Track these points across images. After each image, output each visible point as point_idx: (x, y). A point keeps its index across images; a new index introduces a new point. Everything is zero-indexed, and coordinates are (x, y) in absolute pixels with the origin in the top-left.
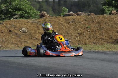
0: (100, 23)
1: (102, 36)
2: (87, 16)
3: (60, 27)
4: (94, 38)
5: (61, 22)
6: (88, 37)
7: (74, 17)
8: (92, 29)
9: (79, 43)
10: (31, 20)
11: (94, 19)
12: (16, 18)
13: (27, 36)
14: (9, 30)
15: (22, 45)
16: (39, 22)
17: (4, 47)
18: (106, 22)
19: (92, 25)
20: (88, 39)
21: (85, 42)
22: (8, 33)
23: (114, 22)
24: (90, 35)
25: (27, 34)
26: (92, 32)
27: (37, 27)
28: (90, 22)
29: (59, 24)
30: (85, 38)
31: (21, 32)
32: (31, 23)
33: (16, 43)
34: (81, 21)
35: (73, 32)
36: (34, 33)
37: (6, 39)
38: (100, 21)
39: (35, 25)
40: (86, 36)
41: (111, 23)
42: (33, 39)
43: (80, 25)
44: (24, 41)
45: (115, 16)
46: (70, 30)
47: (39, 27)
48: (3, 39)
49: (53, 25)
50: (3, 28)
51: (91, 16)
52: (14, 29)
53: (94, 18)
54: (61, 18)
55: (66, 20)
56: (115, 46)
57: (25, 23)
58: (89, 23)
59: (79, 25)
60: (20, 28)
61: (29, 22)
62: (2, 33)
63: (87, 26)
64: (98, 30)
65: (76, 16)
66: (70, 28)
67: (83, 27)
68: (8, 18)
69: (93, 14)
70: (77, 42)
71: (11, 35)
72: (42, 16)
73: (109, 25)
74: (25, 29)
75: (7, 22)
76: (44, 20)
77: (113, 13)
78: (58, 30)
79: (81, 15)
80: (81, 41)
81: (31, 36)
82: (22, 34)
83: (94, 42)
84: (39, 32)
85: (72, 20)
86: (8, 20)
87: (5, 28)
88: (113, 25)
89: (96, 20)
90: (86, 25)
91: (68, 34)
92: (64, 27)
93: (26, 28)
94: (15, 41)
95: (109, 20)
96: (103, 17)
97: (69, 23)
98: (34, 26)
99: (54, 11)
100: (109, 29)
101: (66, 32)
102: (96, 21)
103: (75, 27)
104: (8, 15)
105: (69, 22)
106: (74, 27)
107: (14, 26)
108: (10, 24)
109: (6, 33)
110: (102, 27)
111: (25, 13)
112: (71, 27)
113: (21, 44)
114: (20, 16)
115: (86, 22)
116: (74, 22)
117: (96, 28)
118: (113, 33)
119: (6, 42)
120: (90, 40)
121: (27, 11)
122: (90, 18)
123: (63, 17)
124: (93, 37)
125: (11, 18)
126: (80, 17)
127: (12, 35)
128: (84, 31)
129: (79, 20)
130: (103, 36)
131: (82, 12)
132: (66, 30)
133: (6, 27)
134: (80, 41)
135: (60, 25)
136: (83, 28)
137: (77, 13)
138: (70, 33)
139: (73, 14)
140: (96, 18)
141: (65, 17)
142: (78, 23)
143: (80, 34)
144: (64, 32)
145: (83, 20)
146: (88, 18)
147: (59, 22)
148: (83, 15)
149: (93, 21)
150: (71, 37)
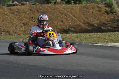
2: (32, 6)
3: (5, 17)
5: (6, 13)
7: (18, 7)
9: (24, 33)
11: (39, 9)
18: (51, 12)
19: (37, 14)
23: (59, 11)
28: (34, 12)
29: (4, 14)
34: (26, 10)
38: (45, 10)
40: (31, 26)
41: (56, 13)
45: (60, 5)
46: (15, 20)
51: (36, 6)
53: (39, 7)
54: (6, 8)
55: (11, 10)
59: (23, 15)
63: (32, 15)
65: (20, 6)
69: (38, 4)
70: (23, 32)
73: (54, 15)
77: (58, 3)
78: (3, 20)
79: (26, 5)
85: (17, 11)
88: (58, 14)
89: (41, 9)
90: (30, 15)
91: (12, 24)
92: (9, 18)
95: (54, 10)
96: (48, 7)
97: (13, 13)
100: (54, 19)
101: (11, 22)
102: (41, 11)
103: (20, 17)
105: (14, 13)
106: (18, 17)
112: (16, 17)
115: (31, 12)
118: (58, 22)
122: (35, 8)
123: (8, 8)
126: (24, 7)
128: (29, 21)
129: (23, 10)
131: (27, 2)
132: (11, 20)
134: (25, 31)
135: (4, 15)
136: (27, 18)
137: (21, 3)
138: (15, 24)
139: (18, 4)
140: (41, 8)
141: (9, 7)
142: (22, 13)
143: (25, 24)
144: (8, 22)
145: (28, 9)
146: (32, 8)
147: (4, 12)
148: (27, 5)
149: (38, 11)
150: (15, 27)
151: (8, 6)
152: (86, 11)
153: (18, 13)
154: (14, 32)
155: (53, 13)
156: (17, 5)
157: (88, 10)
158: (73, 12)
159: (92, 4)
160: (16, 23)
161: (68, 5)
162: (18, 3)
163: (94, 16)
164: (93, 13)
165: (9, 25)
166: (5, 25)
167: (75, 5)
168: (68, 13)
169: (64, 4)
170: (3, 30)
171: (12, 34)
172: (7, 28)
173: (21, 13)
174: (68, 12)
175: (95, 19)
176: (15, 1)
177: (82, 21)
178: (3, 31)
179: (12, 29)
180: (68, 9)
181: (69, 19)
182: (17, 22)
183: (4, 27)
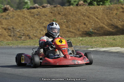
0: (67, 15)
1: (69, 29)
2: (53, 8)
3: (25, 21)
5: (26, 16)
7: (39, 10)
8: (59, 22)
11: (60, 11)
16: (2, 16)
18: (73, 14)
19: (58, 17)
23: (81, 13)
28: (56, 14)
29: (24, 18)
34: (47, 13)
35: (38, 25)
38: (66, 13)
41: (78, 15)
45: (82, 7)
46: (35, 23)
47: (2, 22)
49: (17, 18)
51: (58, 8)
54: (26, 11)
55: (31, 13)
58: (55, 16)
59: (44, 18)
63: (53, 18)
64: (64, 22)
65: (41, 8)
69: (59, 6)
72: (5, 10)
76: (7, 14)
77: (80, 4)
78: (23, 24)
79: (47, 7)
84: (2, 27)
85: (37, 13)
88: (80, 17)
89: (62, 12)
90: (51, 17)
91: (33, 28)
95: (76, 12)
96: (69, 9)
97: (33, 16)
100: (76, 21)
102: (62, 13)
103: (40, 20)
106: (39, 20)
110: (68, 19)
112: (36, 20)
115: (52, 14)
117: (62, 20)
126: (45, 10)
129: (44, 12)
131: (48, 4)
132: (31, 24)
135: (24, 19)
136: (48, 21)
137: (42, 5)
138: (35, 27)
140: (62, 10)
141: (30, 10)
142: (43, 16)
144: (28, 26)
146: (53, 10)
147: (24, 15)
148: (48, 7)
149: (59, 14)
150: (36, 31)
151: (28, 9)
152: (109, 13)
153: (38, 16)
154: (34, 36)
155: (75, 16)
157: (112, 11)
158: (95, 13)
159: (116, 5)
160: (36, 26)
161: (90, 7)
162: (39, 5)
163: (118, 18)
164: (117, 15)
165: (29, 29)
166: (25, 29)
167: (98, 7)
168: (91, 15)
169: (87, 6)
170: (22, 34)
171: (32, 38)
172: (27, 32)
173: (42, 16)
174: (91, 13)
175: (119, 20)
177: (105, 23)
178: (23, 36)
179: (32, 33)
180: (90, 10)
181: (91, 21)
183: (24, 30)
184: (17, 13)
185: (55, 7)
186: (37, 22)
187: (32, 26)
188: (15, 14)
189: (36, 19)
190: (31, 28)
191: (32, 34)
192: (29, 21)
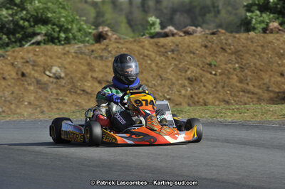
0: (241, 53)
1: (245, 86)
2: (209, 37)
3: (144, 63)
4: (226, 89)
5: (146, 52)
6: (211, 88)
7: (177, 39)
8: (222, 69)
9: (191, 103)
10: (72, 48)
11: (226, 44)
12: (38, 43)
13: (63, 86)
14: (20, 73)
15: (52, 109)
16: (93, 51)
17: (9, 113)
18: (255, 51)
19: (220, 57)
20: (210, 93)
21: (203, 99)
22: (18, 79)
23: (275, 49)
24: (217, 82)
25: (64, 81)
26: (221, 74)
27: (89, 64)
28: (215, 51)
29: (142, 57)
30: (205, 90)
31: (50, 77)
32: (74, 54)
33: (37, 103)
34: (195, 48)
35: (175, 75)
36: (80, 79)
37: (13, 93)
38: (241, 48)
39: (82, 59)
40: (207, 85)
41: (267, 54)
42: (79, 94)
43: (191, 57)
44: (57, 99)
45: (276, 36)
46: (169, 71)
47: (93, 64)
48: (6, 93)
50: (5, 68)
51: (220, 37)
52: (33, 69)
53: (227, 40)
54: (146, 42)
55: (159, 47)
56: (273, 107)
57: (59, 55)
58: (213, 54)
59: (188, 59)
60: (46, 66)
61: (68, 52)
62: (4, 78)
63: (209, 60)
64: (235, 69)
65: (181, 36)
66: (167, 66)
67: (200, 63)
68: (18, 44)
69: (223, 31)
70: (186, 100)
71: (26, 83)
72: (100, 38)
73: (261, 58)
74: (59, 70)
75: (15, 54)
76: (103, 47)
77: (272, 30)
79: (195, 34)
80: (194, 96)
81: (74, 87)
82: (52, 82)
83: (226, 99)
84: (92, 77)
85: (172, 48)
86: (17, 49)
87: (9, 68)
88: (271, 58)
89: (230, 45)
90: (205, 58)
91: (162, 80)
93: (62, 67)
94: (35, 98)
95: (262, 46)
96: (247, 39)
97: (164, 54)
98: (82, 61)
99: (131, 26)
100: (261, 68)
101: (159, 75)
102: (230, 49)
103: (180, 63)
104: (17, 35)
105: (166, 52)
106: (177, 63)
107: (31, 63)
108: (22, 58)
109: (13, 79)
110: (244, 62)
111: (57, 29)
112: (171, 64)
113: (50, 106)
114: (46, 38)
115: (207, 51)
116: (178, 51)
117: (230, 65)
118: (271, 76)
119: (13, 102)
120: (217, 95)
121: (63, 26)
122: (216, 42)
123: (152, 40)
124: (223, 87)
125: (24, 43)
126: (191, 40)
127: (28, 84)
128: (201, 72)
129: (189, 46)
130: (248, 84)
131: (196, 27)
132: (158, 71)
133: (12, 64)
134: (192, 96)
135: (143, 59)
136: (198, 66)
137: (184, 30)
138: (168, 79)
139: (175, 31)
140: (230, 41)
141: (156, 40)
142: (186, 53)
143: (191, 81)
144: (152, 76)
145: (199, 45)
146: (210, 42)
147: (142, 51)
148: (198, 34)
149: (223, 49)
150: (169, 88)
151: (152, 36)
153: (175, 52)
155: (259, 55)
156: (173, 35)
160: (170, 77)
162: (176, 29)
165: (153, 82)
166: (145, 82)
173: (184, 55)
176: (169, 25)
179: (161, 92)
182: (173, 76)
184: (128, 45)
185: (213, 34)
186: (171, 68)
187: (161, 77)
188: (122, 48)
189: (169, 60)
190: (159, 82)
191: (160, 94)
192: (153, 64)
